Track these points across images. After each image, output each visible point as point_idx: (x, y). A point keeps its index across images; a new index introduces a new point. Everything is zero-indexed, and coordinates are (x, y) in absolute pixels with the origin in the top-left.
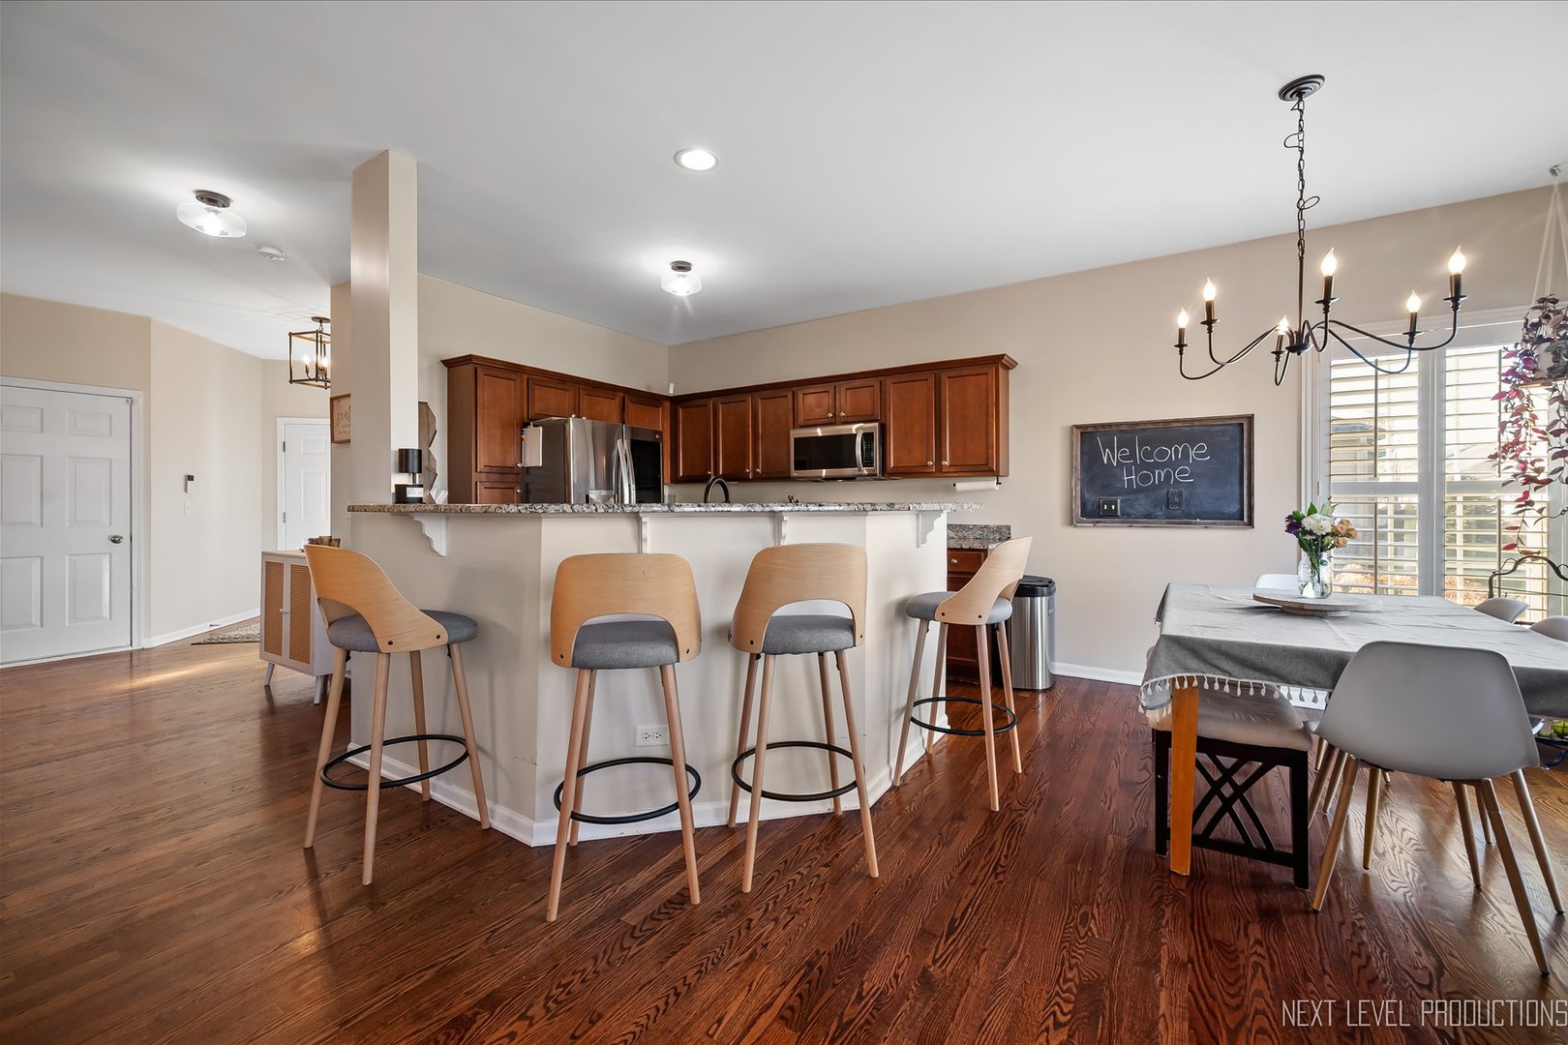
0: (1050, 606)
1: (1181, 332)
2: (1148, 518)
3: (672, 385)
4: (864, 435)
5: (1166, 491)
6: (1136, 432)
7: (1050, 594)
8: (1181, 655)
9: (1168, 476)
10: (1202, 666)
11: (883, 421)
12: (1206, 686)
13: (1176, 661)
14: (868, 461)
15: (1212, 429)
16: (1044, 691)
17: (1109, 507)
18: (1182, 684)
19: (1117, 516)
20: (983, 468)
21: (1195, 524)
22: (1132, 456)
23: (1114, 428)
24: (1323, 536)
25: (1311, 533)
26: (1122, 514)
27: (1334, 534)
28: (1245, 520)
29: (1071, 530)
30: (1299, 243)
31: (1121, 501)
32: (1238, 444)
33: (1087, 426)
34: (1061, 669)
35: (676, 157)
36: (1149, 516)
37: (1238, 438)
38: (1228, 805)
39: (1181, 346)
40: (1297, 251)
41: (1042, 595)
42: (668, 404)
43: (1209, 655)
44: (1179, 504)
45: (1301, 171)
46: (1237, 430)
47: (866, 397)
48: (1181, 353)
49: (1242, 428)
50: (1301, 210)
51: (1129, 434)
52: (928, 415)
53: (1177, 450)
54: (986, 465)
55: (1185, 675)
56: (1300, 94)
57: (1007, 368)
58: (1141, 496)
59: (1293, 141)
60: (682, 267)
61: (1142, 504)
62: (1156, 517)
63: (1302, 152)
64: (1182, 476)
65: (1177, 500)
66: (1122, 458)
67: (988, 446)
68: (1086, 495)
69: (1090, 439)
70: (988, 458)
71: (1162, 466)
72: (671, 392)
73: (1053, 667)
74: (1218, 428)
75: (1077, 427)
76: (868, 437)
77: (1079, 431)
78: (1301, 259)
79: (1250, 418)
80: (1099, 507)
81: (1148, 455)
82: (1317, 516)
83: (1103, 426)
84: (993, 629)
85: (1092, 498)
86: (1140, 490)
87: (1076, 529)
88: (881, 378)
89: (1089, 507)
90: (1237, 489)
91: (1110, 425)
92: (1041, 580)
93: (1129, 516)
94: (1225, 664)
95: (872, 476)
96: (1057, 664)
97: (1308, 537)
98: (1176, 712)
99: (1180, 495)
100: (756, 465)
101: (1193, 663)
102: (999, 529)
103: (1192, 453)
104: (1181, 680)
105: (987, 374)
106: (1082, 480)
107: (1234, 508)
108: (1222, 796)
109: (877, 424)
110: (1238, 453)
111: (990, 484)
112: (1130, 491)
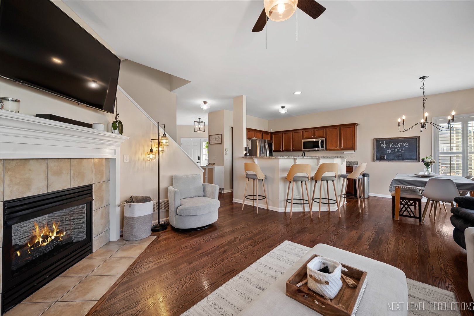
0: (368, 179)
1: (399, 123)
2: (393, 160)
3: (271, 130)
4: (321, 141)
5: (397, 154)
6: (390, 140)
7: (368, 177)
8: (397, 182)
9: (398, 150)
10: (401, 184)
11: (326, 138)
12: (402, 187)
13: (396, 183)
14: (322, 147)
15: (409, 139)
16: (367, 198)
17: (383, 157)
18: (397, 187)
19: (385, 159)
20: (351, 148)
21: (405, 161)
22: (389, 145)
23: (384, 139)
24: (429, 163)
25: (426, 162)
26: (386, 159)
27: (431, 162)
28: (418, 160)
29: (373, 163)
30: (423, 107)
31: (386, 156)
32: (416, 143)
33: (377, 139)
34: (371, 194)
35: (294, 93)
36: (393, 159)
37: (416, 141)
38: (406, 209)
39: (399, 125)
40: (423, 108)
41: (366, 177)
42: (270, 134)
43: (402, 182)
44: (401, 157)
45: (424, 93)
46: (416, 140)
47: (321, 133)
48: (399, 127)
49: (417, 140)
50: (424, 101)
51: (388, 141)
52: (337, 137)
53: (400, 144)
54: (352, 148)
55: (398, 185)
56: (424, 79)
57: (357, 125)
58: (391, 155)
59: (422, 88)
60: (283, 107)
61: (392, 157)
62: (395, 160)
63: (424, 89)
64: (401, 150)
65: (400, 155)
66: (386, 146)
67: (352, 143)
68: (377, 154)
69: (378, 142)
70: (352, 146)
71: (397, 148)
72: (271, 131)
73: (369, 194)
74: (411, 139)
75: (375, 139)
76: (322, 142)
77: (375, 140)
78: (424, 110)
79: (419, 137)
80: (380, 157)
81: (393, 145)
82: (427, 159)
83: (381, 139)
84: (359, 180)
85: (379, 155)
86: (391, 153)
87: (375, 162)
88: (325, 128)
89: (378, 157)
90: (416, 153)
91: (383, 139)
92: (366, 174)
93: (388, 159)
94: (405, 184)
95: (323, 150)
96: (370, 193)
97: (426, 163)
98: (396, 192)
99: (401, 154)
100: (293, 148)
101: (399, 184)
102: (355, 162)
103: (404, 145)
104: (397, 186)
105: (352, 127)
106: (376, 151)
107: (415, 157)
108: (405, 207)
109: (324, 139)
110: (416, 145)
111: (353, 152)
112: (388, 153)
